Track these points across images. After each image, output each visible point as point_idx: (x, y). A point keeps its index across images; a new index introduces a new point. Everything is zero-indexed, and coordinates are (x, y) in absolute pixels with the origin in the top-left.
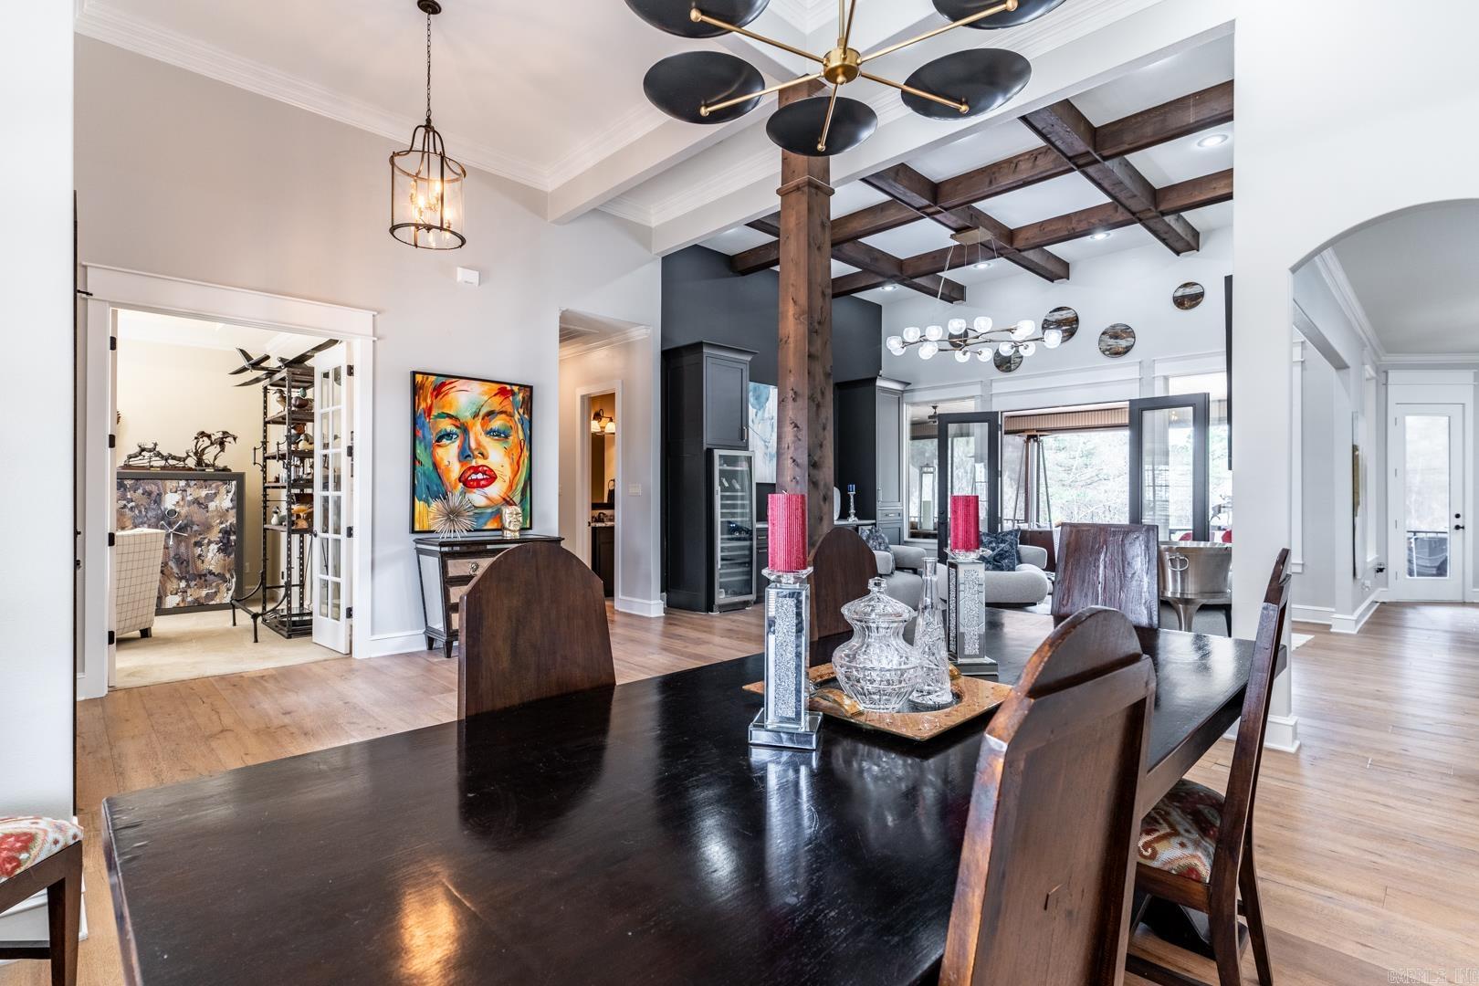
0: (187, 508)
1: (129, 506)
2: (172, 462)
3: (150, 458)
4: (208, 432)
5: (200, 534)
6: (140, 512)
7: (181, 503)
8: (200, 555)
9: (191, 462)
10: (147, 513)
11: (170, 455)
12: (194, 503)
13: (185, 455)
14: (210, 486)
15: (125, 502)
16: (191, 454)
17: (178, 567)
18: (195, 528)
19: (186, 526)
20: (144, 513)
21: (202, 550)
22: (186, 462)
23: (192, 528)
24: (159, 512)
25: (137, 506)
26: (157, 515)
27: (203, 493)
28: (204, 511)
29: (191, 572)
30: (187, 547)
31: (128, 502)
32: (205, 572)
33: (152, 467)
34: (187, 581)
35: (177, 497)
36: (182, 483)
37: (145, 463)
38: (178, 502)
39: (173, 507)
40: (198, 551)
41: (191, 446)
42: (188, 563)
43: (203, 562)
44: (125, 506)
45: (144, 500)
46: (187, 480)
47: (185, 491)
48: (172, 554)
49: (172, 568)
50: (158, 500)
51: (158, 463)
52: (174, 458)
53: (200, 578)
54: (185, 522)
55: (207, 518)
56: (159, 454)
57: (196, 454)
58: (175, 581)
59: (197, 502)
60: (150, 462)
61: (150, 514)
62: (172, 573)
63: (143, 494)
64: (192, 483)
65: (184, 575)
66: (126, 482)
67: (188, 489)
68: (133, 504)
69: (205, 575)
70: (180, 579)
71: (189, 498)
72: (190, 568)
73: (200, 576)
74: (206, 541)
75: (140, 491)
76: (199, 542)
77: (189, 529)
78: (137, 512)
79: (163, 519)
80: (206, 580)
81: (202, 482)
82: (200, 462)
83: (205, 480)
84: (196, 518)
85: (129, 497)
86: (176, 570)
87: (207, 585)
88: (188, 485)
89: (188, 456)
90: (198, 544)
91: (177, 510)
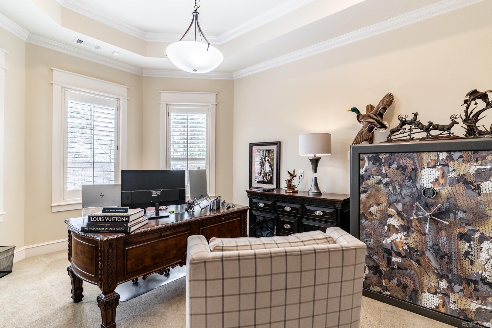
0: (449, 188)
1: (384, 181)
2: (434, 133)
3: (411, 129)
4: (482, 90)
5: (468, 224)
6: (394, 188)
7: (442, 181)
8: (467, 253)
9: (459, 130)
10: (401, 190)
11: (431, 124)
12: (458, 182)
13: (449, 122)
14: (484, 158)
15: (380, 177)
16: (459, 120)
17: (437, 261)
18: (460, 215)
19: (448, 210)
20: (398, 190)
21: (470, 246)
22: (452, 130)
23: (455, 214)
24: (415, 190)
25: (391, 182)
26: (412, 193)
27: (473, 168)
28: (474, 194)
29: (455, 272)
30: (449, 238)
31: (383, 178)
32: (475, 277)
33: (412, 139)
34: (449, 282)
35: (435, 173)
36: (443, 156)
37: (406, 136)
38: (437, 180)
39: (431, 186)
40: (465, 246)
41: (460, 111)
42: (450, 258)
43: (472, 263)
44: (380, 182)
45: (399, 177)
46: (447, 151)
47: (447, 165)
48: (430, 243)
49: (429, 260)
50: (413, 176)
51: (419, 134)
52: (436, 128)
53: (469, 285)
54: (447, 205)
55: (479, 203)
56: (419, 125)
57: (466, 121)
58: (433, 277)
59: (463, 180)
60: (410, 135)
61: (404, 192)
62: (430, 267)
63: (397, 169)
64: (456, 155)
65: (445, 272)
66: (381, 157)
67: (451, 164)
68: (387, 180)
69: (476, 282)
70: (441, 277)
71: (452, 175)
72: (453, 266)
73: (469, 282)
74: (477, 235)
75: (395, 166)
76: (465, 234)
77: (452, 215)
78: (391, 188)
79: (418, 199)
80: (476, 290)
81: (471, 153)
82: (471, 131)
83: (475, 151)
84: (462, 202)
85: (384, 172)
86: (434, 264)
87: (477, 296)
88: (451, 158)
89: (454, 123)
90: (465, 237)
91: (437, 189)
